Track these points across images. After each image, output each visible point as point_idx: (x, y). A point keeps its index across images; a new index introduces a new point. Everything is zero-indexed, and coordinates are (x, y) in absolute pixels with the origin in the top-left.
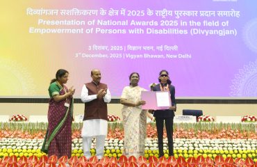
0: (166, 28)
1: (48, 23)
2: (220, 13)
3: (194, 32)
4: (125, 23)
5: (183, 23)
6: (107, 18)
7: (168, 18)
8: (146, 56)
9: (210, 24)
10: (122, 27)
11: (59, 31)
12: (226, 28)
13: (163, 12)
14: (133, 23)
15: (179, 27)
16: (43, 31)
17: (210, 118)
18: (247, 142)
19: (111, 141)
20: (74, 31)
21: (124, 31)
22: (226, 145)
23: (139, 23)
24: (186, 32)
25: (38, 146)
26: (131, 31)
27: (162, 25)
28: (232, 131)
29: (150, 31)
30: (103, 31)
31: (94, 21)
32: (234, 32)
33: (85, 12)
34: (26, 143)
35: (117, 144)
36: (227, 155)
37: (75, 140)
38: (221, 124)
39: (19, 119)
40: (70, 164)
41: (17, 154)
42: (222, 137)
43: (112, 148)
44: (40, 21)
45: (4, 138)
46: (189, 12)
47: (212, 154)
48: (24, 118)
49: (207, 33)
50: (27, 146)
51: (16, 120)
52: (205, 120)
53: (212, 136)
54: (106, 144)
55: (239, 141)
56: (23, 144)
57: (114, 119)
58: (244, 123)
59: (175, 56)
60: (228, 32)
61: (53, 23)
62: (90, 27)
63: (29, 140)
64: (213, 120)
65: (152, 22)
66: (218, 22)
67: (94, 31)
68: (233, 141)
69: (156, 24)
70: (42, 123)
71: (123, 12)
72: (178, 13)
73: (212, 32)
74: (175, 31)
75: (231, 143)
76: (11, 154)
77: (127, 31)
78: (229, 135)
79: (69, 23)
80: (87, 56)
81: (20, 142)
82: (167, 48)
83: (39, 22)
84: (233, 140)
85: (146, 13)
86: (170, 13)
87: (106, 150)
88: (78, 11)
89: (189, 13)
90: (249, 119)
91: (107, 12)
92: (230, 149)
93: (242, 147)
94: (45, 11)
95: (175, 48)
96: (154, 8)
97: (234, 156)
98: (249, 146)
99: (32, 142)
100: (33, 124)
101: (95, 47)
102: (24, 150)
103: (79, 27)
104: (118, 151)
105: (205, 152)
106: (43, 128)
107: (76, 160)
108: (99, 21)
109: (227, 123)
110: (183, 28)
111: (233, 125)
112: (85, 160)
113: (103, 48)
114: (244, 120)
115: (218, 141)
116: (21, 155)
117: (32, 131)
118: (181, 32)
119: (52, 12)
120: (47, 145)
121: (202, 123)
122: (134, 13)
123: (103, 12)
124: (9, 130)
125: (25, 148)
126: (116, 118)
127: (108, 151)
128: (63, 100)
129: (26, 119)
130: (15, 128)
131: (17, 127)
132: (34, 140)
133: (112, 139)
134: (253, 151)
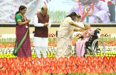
17: (108, 34)
19: (52, 48)
25: (10, 52)
37: (32, 48)
38: (115, 38)
42: (115, 45)
43: (54, 52)
47: (111, 54)
52: (105, 35)
53: (109, 45)
54: (50, 50)
57: (53, 36)
63: (3, 49)
64: (110, 36)
70: (11, 39)
87: (50, 53)
105: (107, 53)
106: (11, 42)
115: (113, 47)
120: (16, 51)
121: (104, 37)
127: (52, 54)
128: (25, 25)
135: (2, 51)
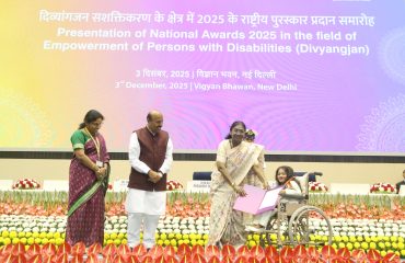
0: (258, 42)
1: (73, 33)
2: (344, 20)
3: (301, 49)
4: (193, 35)
5: (285, 36)
6: (164, 26)
7: (261, 27)
8: (226, 86)
9: (326, 37)
10: (188, 41)
11: (90, 46)
12: (352, 43)
13: (254, 18)
14: (206, 34)
15: (279, 42)
16: (64, 47)
17: (322, 185)
18: (378, 225)
19: (168, 221)
20: (113, 47)
21: (192, 48)
22: (345, 229)
23: (215, 35)
24: (288, 49)
25: (56, 227)
26: (203, 48)
27: (251, 37)
28: (355, 207)
29: (232, 48)
30: (158, 47)
31: (144, 31)
32: (365, 50)
33: (131, 17)
34: (37, 222)
35: (177, 225)
36: (346, 243)
37: (113, 219)
38: (339, 195)
39: (27, 186)
40: (104, 256)
41: (24, 240)
42: (339, 215)
43: (170, 231)
44: (60, 31)
45: (4, 216)
46: (294, 18)
48: (35, 185)
49: (322, 51)
50: (40, 227)
51: (24, 186)
52: (313, 189)
54: (161, 226)
55: (366, 221)
56: (34, 224)
57: (173, 187)
58: (374, 194)
59: (272, 88)
60: (355, 50)
61: (80, 33)
62: (138, 41)
63: (43, 218)
64: (326, 189)
65: (237, 33)
66: (339, 34)
67: (145, 46)
68: (356, 222)
69: (242, 36)
70: (63, 193)
71: (190, 17)
72: (277, 20)
73: (330, 50)
74: (272, 48)
75: (353, 226)
76: (16, 241)
77: (197, 48)
78: (350, 214)
79: (106, 34)
80: (134, 86)
81: (29, 221)
82: (258, 74)
83: (59, 33)
84: (356, 220)
85: (226, 18)
86: (265, 19)
88: (120, 15)
89: (294, 20)
90: (382, 189)
91: (166, 18)
92: (352, 235)
93: (369, 232)
94: (69, 15)
95: (272, 74)
96: (239, 11)
97: (357, 245)
98: (380, 230)
99: (47, 221)
100: (49, 194)
101: (147, 72)
102: (36, 234)
103: (122, 40)
104: (179, 236)
107: (113, 250)
108: (152, 31)
109: (346, 193)
110: (284, 43)
111: (357, 198)
112: (127, 251)
113: (159, 73)
114: (374, 189)
115: (333, 222)
116: (31, 241)
117: (47, 205)
118: (281, 49)
119: (78, 17)
121: (309, 194)
122: (207, 19)
123: (159, 17)
124: (12, 202)
125: (36, 230)
126: (177, 185)
127: (163, 236)
129: (38, 186)
130: (21, 199)
131: (24, 198)
132: (51, 219)
133: (169, 217)
134: (387, 239)
135: (39, 224)
